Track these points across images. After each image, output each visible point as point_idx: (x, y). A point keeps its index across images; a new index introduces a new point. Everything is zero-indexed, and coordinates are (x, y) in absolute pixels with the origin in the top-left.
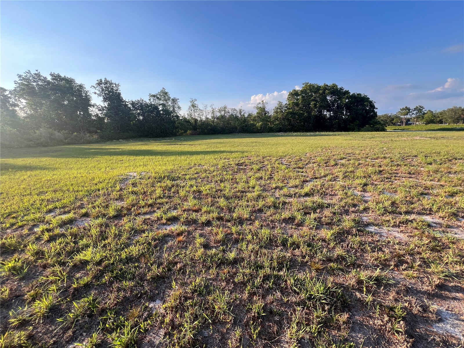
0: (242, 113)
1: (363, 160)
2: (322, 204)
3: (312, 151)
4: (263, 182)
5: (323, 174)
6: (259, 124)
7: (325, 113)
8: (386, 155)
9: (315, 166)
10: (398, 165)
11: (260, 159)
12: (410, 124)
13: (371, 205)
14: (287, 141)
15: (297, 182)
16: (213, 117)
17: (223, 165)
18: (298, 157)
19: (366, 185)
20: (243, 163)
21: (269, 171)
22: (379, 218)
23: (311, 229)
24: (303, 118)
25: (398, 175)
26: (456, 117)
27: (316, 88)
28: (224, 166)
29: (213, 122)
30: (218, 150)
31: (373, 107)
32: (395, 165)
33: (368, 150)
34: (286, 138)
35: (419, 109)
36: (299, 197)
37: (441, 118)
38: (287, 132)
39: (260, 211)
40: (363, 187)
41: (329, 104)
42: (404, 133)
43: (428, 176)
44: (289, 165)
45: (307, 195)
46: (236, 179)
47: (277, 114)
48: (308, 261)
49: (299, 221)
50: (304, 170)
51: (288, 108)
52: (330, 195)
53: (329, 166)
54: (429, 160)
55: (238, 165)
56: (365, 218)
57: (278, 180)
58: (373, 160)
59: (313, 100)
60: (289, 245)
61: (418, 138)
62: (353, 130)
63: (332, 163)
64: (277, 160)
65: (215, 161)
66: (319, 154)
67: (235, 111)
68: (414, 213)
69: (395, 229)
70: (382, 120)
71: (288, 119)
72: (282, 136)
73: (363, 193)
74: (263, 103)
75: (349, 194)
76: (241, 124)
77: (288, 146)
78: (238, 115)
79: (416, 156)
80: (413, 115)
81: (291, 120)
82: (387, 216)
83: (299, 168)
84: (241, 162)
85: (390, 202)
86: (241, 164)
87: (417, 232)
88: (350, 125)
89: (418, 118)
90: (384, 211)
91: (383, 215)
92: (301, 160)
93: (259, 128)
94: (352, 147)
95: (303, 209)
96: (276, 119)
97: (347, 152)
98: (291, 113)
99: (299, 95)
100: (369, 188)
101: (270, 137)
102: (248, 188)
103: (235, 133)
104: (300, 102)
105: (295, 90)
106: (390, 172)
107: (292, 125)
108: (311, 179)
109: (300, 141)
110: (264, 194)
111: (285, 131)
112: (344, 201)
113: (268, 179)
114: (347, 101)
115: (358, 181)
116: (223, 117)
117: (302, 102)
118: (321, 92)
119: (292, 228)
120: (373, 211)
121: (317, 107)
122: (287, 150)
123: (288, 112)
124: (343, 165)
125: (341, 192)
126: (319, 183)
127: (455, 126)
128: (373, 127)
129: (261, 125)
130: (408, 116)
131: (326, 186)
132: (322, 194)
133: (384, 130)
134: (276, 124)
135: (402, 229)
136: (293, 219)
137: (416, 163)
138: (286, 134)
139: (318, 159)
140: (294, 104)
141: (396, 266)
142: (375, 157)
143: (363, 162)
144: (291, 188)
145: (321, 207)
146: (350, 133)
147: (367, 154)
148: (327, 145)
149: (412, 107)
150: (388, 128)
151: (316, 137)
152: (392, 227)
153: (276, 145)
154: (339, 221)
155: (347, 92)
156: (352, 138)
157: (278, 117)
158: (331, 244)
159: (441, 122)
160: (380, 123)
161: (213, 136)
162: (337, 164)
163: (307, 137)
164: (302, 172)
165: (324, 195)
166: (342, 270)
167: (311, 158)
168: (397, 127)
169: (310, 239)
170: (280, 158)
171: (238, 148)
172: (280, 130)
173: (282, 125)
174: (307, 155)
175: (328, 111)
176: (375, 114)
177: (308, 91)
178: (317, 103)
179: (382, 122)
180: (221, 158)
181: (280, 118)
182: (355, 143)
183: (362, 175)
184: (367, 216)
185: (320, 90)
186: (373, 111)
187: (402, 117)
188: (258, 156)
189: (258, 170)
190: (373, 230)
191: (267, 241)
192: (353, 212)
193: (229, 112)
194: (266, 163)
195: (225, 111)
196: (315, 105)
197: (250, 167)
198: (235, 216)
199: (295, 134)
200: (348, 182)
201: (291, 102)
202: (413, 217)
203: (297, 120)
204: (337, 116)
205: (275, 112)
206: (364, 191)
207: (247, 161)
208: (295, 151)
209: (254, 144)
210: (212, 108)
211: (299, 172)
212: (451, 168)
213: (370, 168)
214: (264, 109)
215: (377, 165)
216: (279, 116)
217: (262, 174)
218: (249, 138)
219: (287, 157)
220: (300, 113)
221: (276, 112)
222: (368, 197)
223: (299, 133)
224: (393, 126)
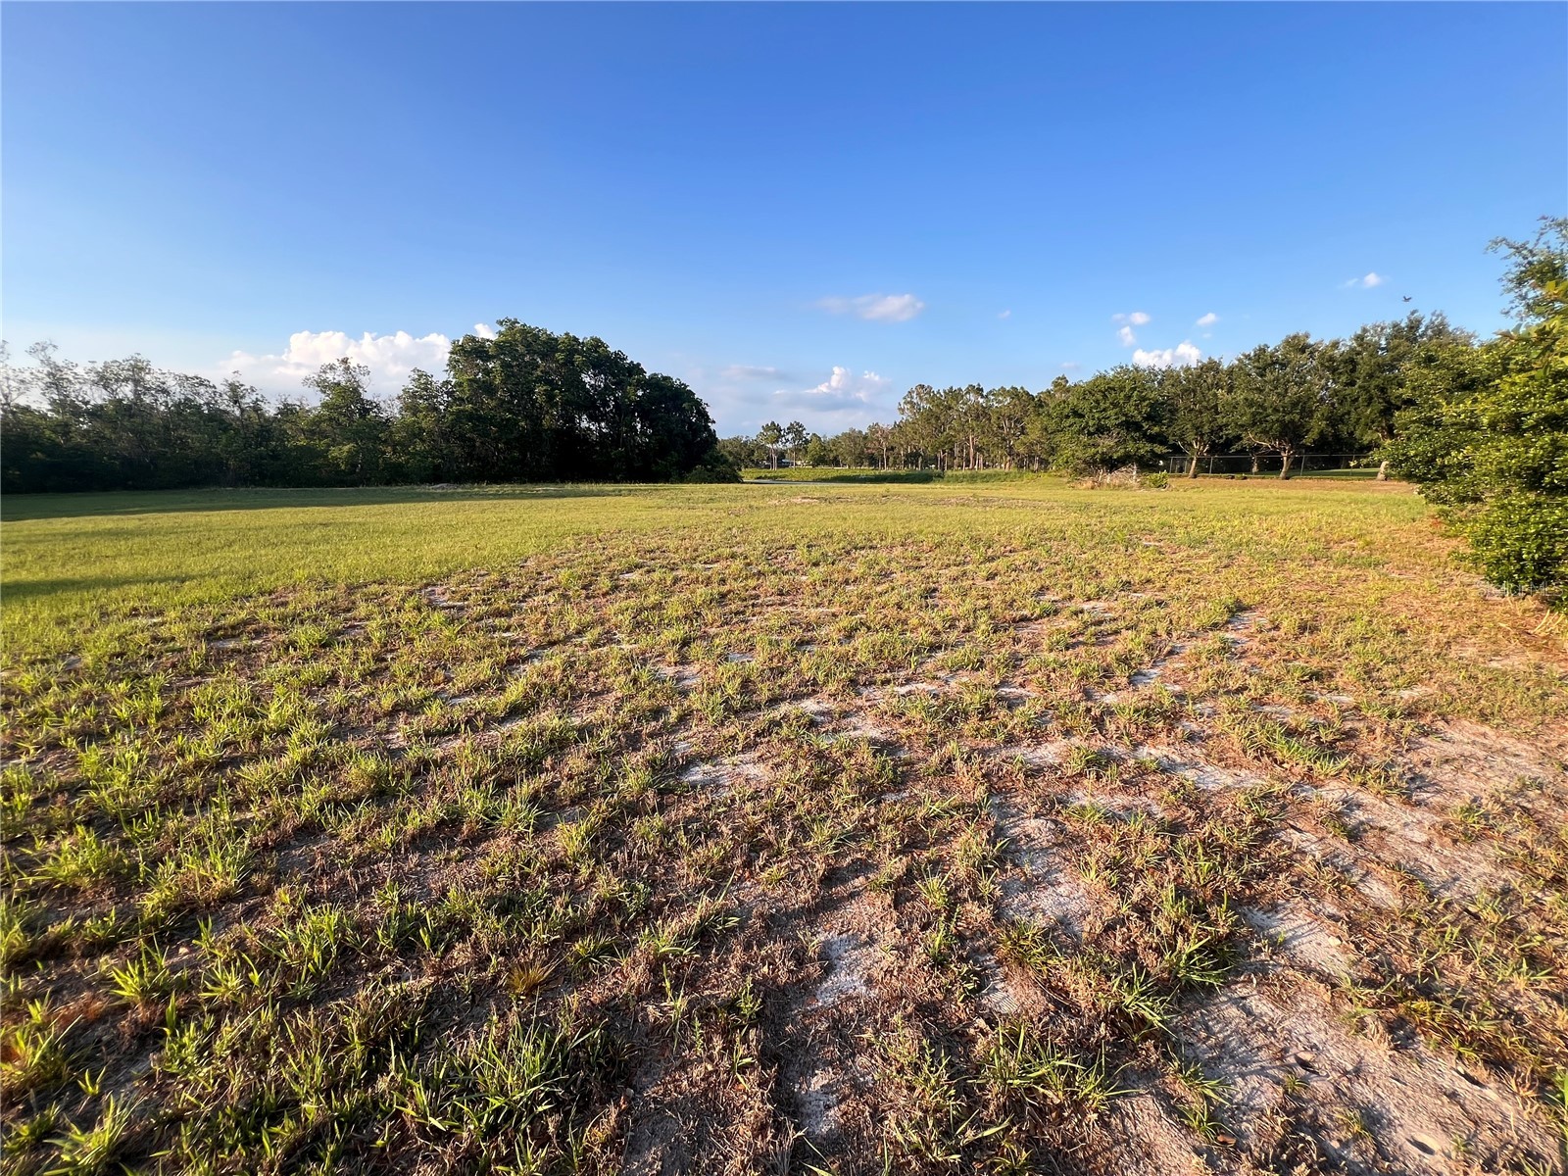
0: (248, 401)
1: (684, 566)
2: (561, 732)
3: (546, 550)
4: (337, 697)
5: (573, 626)
6: (341, 451)
7: (585, 424)
8: (735, 549)
9: (551, 601)
10: (760, 574)
11: (334, 599)
12: (786, 466)
13: (695, 701)
14: (461, 517)
15: (485, 669)
16: (60, 405)
17: (115, 647)
18: (494, 576)
19: (686, 642)
20: (245, 623)
21: (376, 641)
22: (716, 733)
23: (521, 837)
24: (515, 434)
25: (760, 601)
26: (857, 452)
27: (544, 342)
28: (121, 655)
29: (64, 428)
30: (94, 571)
31: (703, 416)
32: (754, 575)
33: (697, 536)
34: (461, 503)
35: (796, 429)
36: (487, 725)
37: (835, 453)
38: (466, 482)
39: (310, 830)
40: (681, 648)
41: (592, 396)
42: (775, 488)
43: (812, 595)
44: (461, 608)
45: (515, 711)
46: (191, 707)
47: (414, 415)
48: (500, 972)
49: (477, 823)
50: (514, 620)
51: (455, 399)
52: (592, 694)
53: (594, 597)
54: (816, 554)
55: (210, 636)
56: (682, 746)
57: (410, 675)
58: (708, 566)
59: (539, 380)
60: (426, 939)
61: (799, 500)
62: (666, 478)
63: (604, 583)
64: (411, 593)
65: (59, 636)
66: (566, 557)
67: (202, 390)
68: (783, 699)
69: (749, 756)
70: (730, 453)
71: (462, 437)
72: (444, 497)
73: (680, 668)
74: (348, 368)
75: (644, 678)
76: (247, 445)
77: (464, 534)
78: (224, 404)
79: (793, 547)
80: (786, 444)
81: (471, 440)
82: (732, 723)
83: (499, 614)
84: (230, 620)
85: (739, 680)
86: (233, 627)
87: (788, 750)
88: (657, 464)
89: (797, 450)
90: (725, 710)
91: (722, 724)
92: (506, 585)
93: (343, 467)
94: (663, 531)
95: (494, 771)
96: (416, 433)
97: (647, 547)
98: (470, 417)
99: (489, 358)
100: (696, 649)
101: (392, 502)
102: (257, 739)
103: (218, 483)
104: (497, 382)
105: (473, 339)
106: (744, 594)
107: (479, 459)
108: (537, 648)
109: (510, 515)
110: (334, 750)
111: (459, 478)
112: (627, 707)
113: (363, 676)
114: (640, 393)
115: (668, 635)
116: (126, 412)
117: (504, 382)
118: (559, 356)
119: (447, 861)
120: (701, 720)
121: (557, 403)
122: (457, 550)
123: (460, 411)
124: (634, 588)
125: (622, 678)
126: (557, 661)
127: (855, 471)
128: (711, 470)
129: (352, 455)
130: (780, 446)
131: (580, 667)
132: (566, 697)
133: (736, 479)
134: (417, 453)
135: (762, 749)
136: (453, 821)
137: (793, 566)
138: (460, 490)
139: (563, 574)
140: (475, 385)
141: (748, 864)
142: (711, 556)
143: (685, 573)
144: (458, 697)
145: (558, 744)
146: (659, 486)
147: (696, 550)
148: (594, 528)
149: (784, 426)
150: (747, 474)
151: (564, 500)
152: (743, 752)
153: (419, 532)
154: (611, 779)
155: (636, 369)
156: (661, 502)
157: (420, 428)
158: (583, 870)
159: (836, 462)
160: (726, 461)
161: (70, 500)
162: (617, 587)
163: (534, 501)
164: (508, 629)
165: (573, 698)
166: (608, 950)
167: (540, 574)
168: (763, 473)
169: (514, 879)
170: (427, 585)
171: (227, 553)
172: (436, 476)
173: (443, 458)
174: (528, 563)
175: (592, 418)
176: (712, 435)
177: (521, 349)
178: (553, 390)
179: (731, 459)
180: (104, 614)
181: (431, 433)
182: (668, 516)
183: (681, 612)
184: (688, 737)
185: (558, 351)
186: (707, 428)
187: (769, 446)
188: (327, 584)
189: (324, 646)
190: (698, 777)
191: (325, 962)
192: (651, 735)
193: (165, 392)
194: (362, 610)
195: (137, 382)
196: (550, 397)
197: (283, 637)
198: (150, 905)
199: (495, 488)
200: (645, 641)
201: (466, 377)
202: (784, 708)
203: (497, 440)
204: (619, 435)
205: (406, 408)
206: (684, 661)
207: (262, 614)
208: (486, 553)
209: (315, 534)
210: (47, 362)
211: (495, 629)
212: (850, 571)
213: (701, 590)
214: (355, 391)
215: (716, 579)
216: (423, 425)
217: (340, 658)
218: (294, 509)
219: (454, 580)
220: (502, 420)
221: (414, 409)
222: (694, 676)
223: (508, 488)
224: (754, 470)
